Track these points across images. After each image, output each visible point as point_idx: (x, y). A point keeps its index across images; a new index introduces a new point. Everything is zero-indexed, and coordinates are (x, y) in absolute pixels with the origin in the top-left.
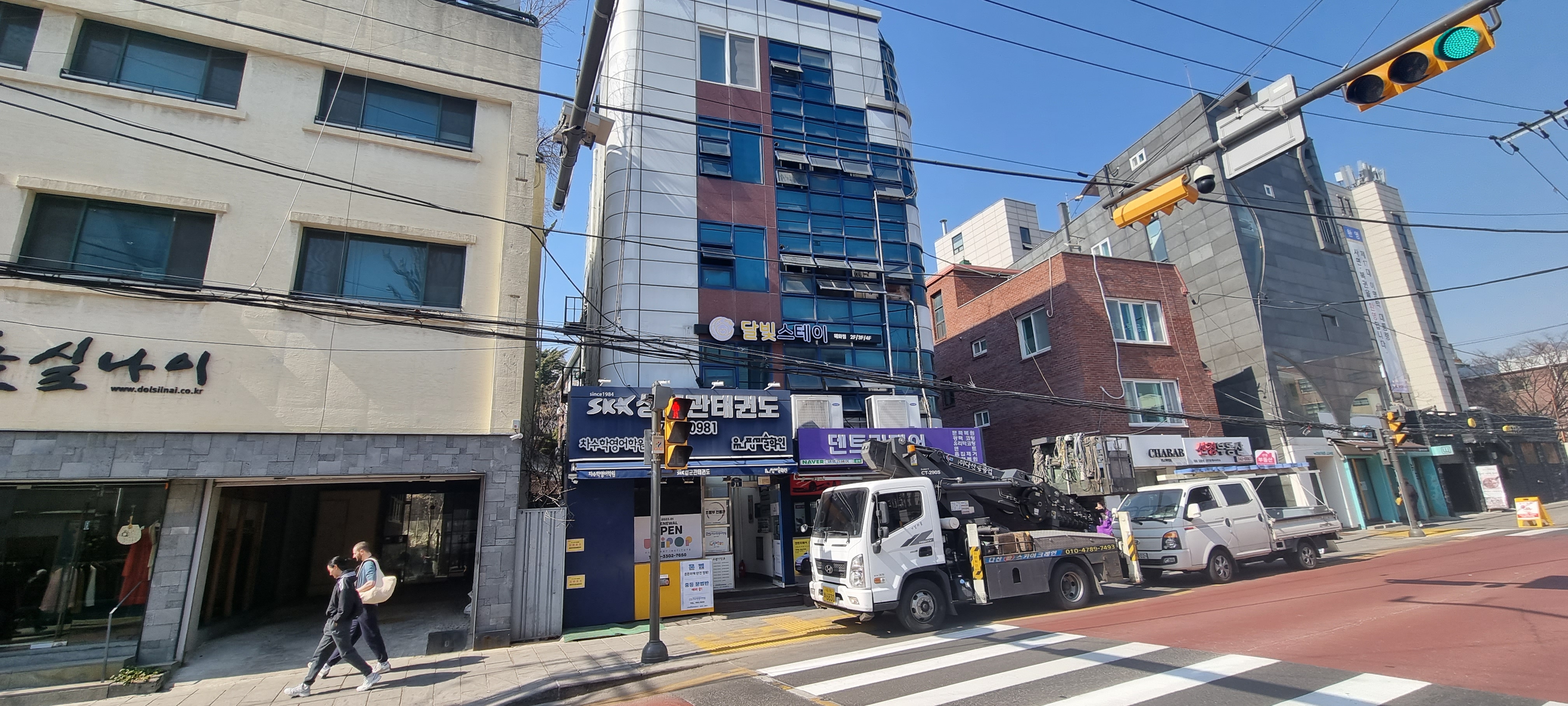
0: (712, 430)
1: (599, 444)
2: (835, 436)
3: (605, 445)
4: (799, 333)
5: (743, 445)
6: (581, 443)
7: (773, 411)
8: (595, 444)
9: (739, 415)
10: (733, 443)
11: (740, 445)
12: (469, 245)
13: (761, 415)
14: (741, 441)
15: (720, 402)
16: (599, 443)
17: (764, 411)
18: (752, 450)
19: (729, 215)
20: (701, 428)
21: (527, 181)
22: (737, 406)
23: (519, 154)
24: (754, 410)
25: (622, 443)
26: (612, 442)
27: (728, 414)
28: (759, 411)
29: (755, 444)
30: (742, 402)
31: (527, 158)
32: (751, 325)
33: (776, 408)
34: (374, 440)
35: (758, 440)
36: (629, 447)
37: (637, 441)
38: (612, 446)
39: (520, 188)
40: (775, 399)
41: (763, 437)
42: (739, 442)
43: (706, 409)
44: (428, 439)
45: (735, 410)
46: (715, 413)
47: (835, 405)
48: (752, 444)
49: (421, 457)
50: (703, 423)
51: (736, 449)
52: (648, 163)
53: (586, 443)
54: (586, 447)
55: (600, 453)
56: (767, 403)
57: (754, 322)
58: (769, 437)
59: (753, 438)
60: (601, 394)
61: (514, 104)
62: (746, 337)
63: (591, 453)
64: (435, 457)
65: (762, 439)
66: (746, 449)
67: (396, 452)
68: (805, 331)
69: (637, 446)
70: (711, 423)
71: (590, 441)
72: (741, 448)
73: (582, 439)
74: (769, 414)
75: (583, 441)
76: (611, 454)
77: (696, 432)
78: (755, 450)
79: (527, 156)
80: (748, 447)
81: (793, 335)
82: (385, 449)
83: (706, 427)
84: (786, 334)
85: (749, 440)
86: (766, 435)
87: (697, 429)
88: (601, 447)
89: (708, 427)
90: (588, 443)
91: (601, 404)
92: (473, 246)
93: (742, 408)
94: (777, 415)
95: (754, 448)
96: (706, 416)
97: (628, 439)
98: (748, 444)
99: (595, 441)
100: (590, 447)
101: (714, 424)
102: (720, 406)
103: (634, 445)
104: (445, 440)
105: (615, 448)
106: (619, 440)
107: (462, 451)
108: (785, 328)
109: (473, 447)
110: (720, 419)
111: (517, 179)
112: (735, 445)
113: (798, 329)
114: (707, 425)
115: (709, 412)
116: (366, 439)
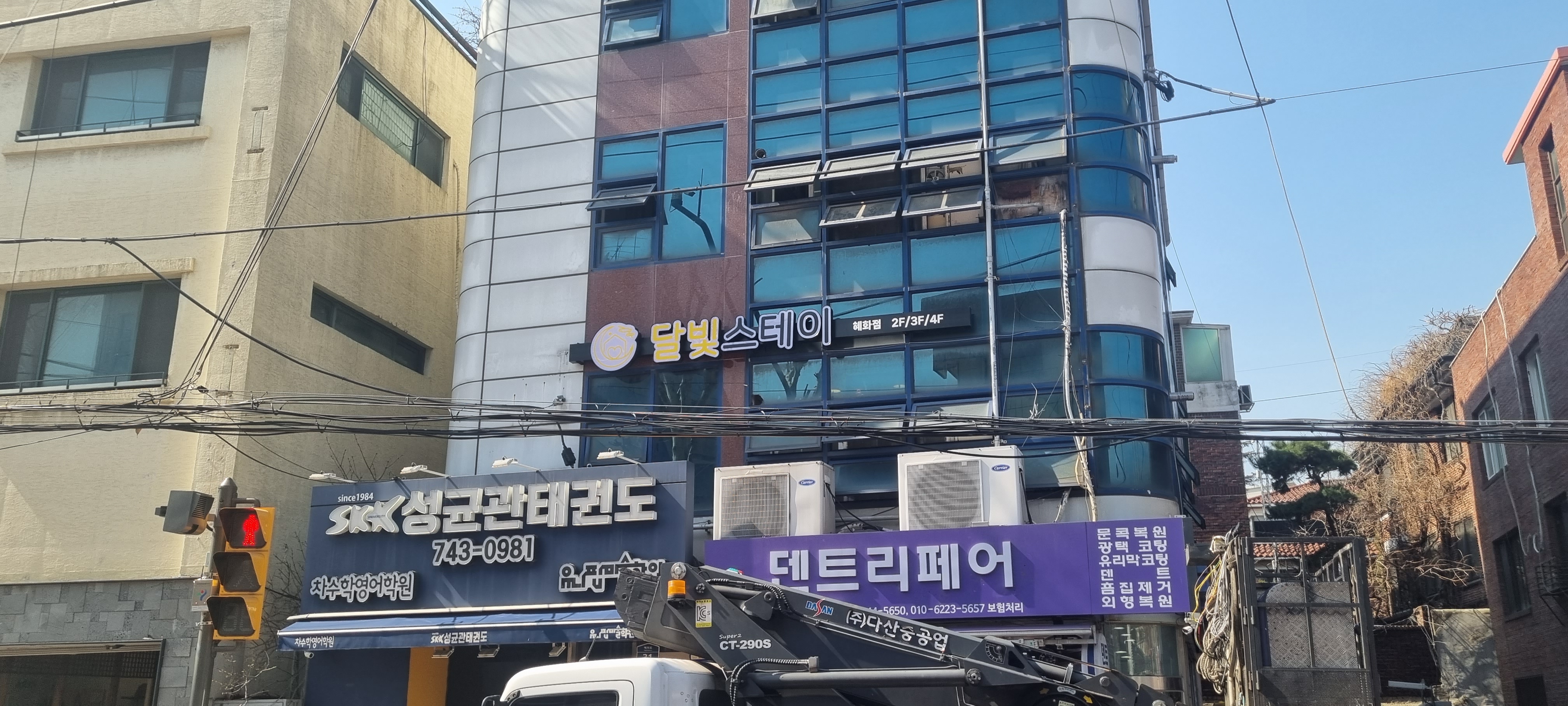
0: (525, 553)
1: (340, 587)
2: (784, 554)
3: (348, 589)
4: (767, 332)
5: (579, 580)
6: (314, 586)
7: (645, 508)
8: (333, 588)
9: (579, 520)
10: (562, 576)
11: (573, 580)
12: (185, 276)
13: (621, 517)
14: (577, 572)
15: (544, 496)
16: (339, 584)
17: (626, 509)
18: (596, 590)
19: (653, 116)
20: (506, 550)
21: (263, 150)
22: (575, 503)
23: (255, 109)
24: (607, 507)
25: (373, 584)
26: (359, 584)
27: (556, 519)
28: (617, 508)
29: (604, 577)
30: (584, 494)
31: (265, 112)
32: (671, 331)
33: (650, 500)
34: (34, 592)
35: (608, 570)
36: (384, 591)
37: (398, 579)
38: (359, 590)
39: (253, 165)
40: (648, 482)
41: (619, 563)
42: (572, 576)
43: (519, 513)
44: (98, 589)
45: (571, 510)
46: (534, 519)
47: (807, 483)
48: (597, 577)
49: (86, 617)
50: (510, 541)
51: (566, 590)
52: (517, 56)
53: (321, 586)
54: (320, 593)
55: (340, 603)
56: (635, 491)
57: (677, 324)
58: (632, 562)
59: (598, 566)
60: (354, 498)
61: (254, 29)
62: (660, 356)
63: (326, 605)
64: (103, 617)
65: (618, 566)
66: (585, 589)
67: (59, 610)
68: (781, 326)
69: (397, 589)
70: (523, 539)
71: (327, 583)
72: (575, 586)
73: (315, 580)
74: (636, 515)
75: (318, 583)
76: (356, 605)
77: (496, 558)
78: (602, 590)
79: (266, 108)
80: (589, 584)
81: (756, 338)
82: (46, 605)
83: (514, 548)
84: (740, 337)
85: (591, 571)
86: (626, 559)
87: (497, 552)
88: (341, 593)
89: (518, 548)
90: (325, 586)
91: (348, 516)
92: (190, 276)
93: (585, 505)
94: (651, 516)
95: (599, 587)
96: (517, 525)
97: (385, 577)
98: (589, 579)
99: (334, 583)
100: (326, 593)
101: (529, 540)
102: (544, 503)
103: (391, 587)
104: (116, 589)
105: (363, 594)
106: (370, 579)
107: (138, 606)
108: (740, 327)
109: (152, 600)
110: (541, 530)
111: (249, 152)
112: (563, 581)
113: (768, 323)
114: (516, 544)
115: (524, 519)
116: (28, 591)
